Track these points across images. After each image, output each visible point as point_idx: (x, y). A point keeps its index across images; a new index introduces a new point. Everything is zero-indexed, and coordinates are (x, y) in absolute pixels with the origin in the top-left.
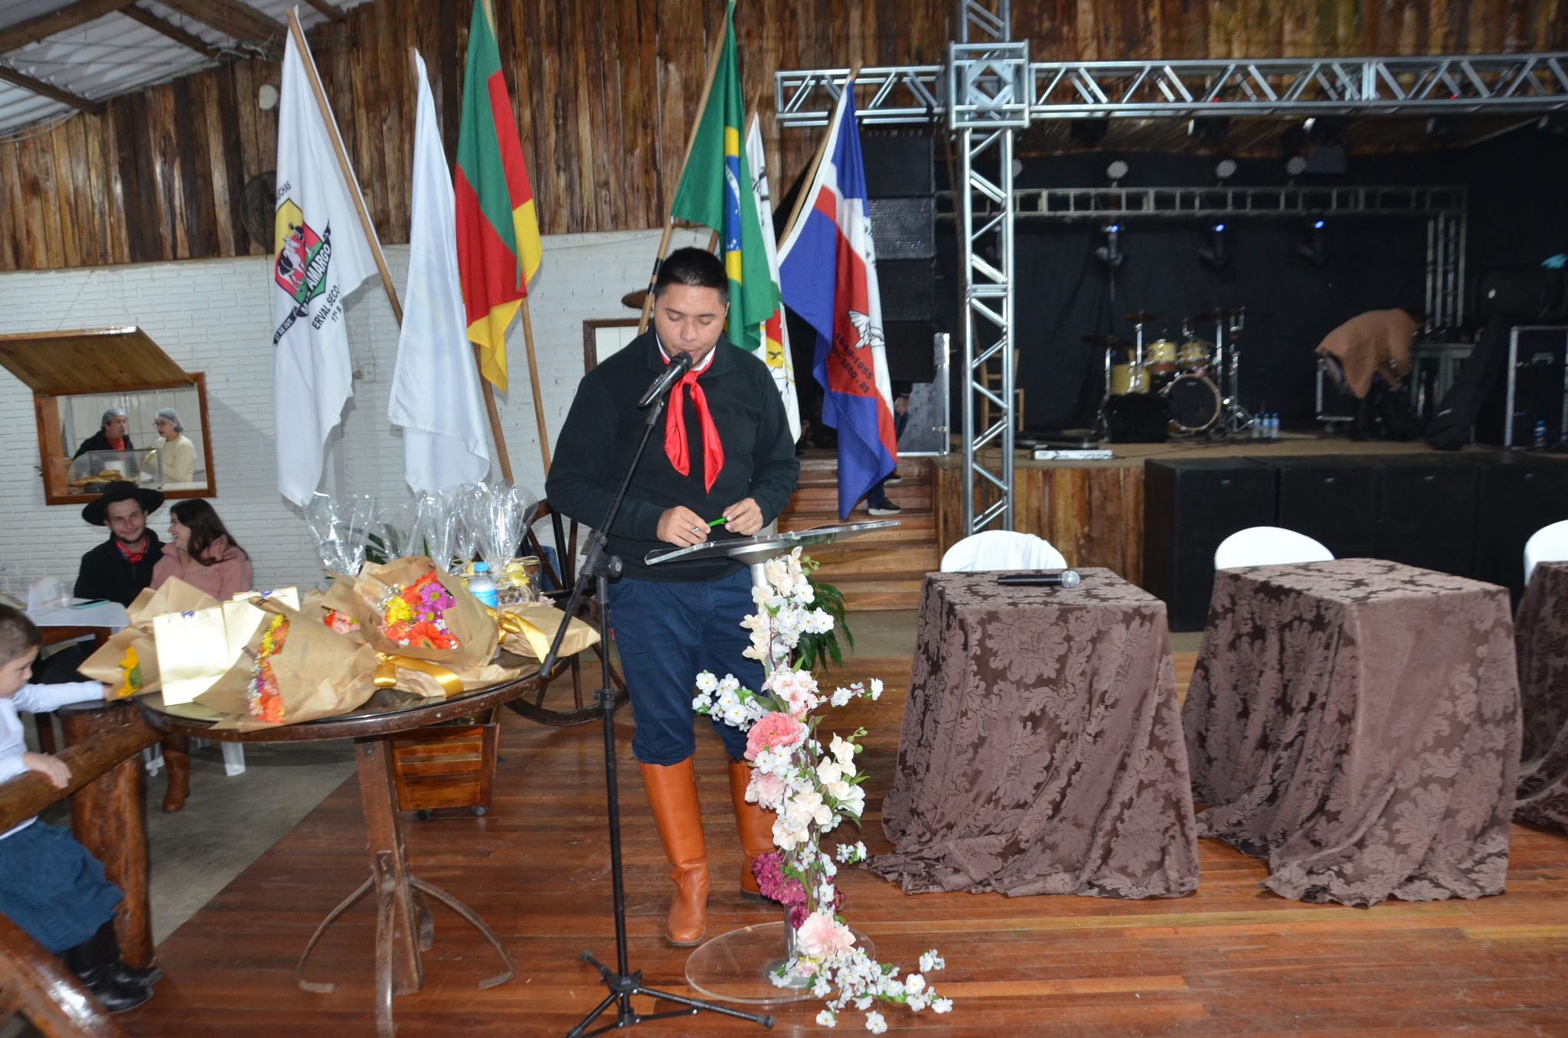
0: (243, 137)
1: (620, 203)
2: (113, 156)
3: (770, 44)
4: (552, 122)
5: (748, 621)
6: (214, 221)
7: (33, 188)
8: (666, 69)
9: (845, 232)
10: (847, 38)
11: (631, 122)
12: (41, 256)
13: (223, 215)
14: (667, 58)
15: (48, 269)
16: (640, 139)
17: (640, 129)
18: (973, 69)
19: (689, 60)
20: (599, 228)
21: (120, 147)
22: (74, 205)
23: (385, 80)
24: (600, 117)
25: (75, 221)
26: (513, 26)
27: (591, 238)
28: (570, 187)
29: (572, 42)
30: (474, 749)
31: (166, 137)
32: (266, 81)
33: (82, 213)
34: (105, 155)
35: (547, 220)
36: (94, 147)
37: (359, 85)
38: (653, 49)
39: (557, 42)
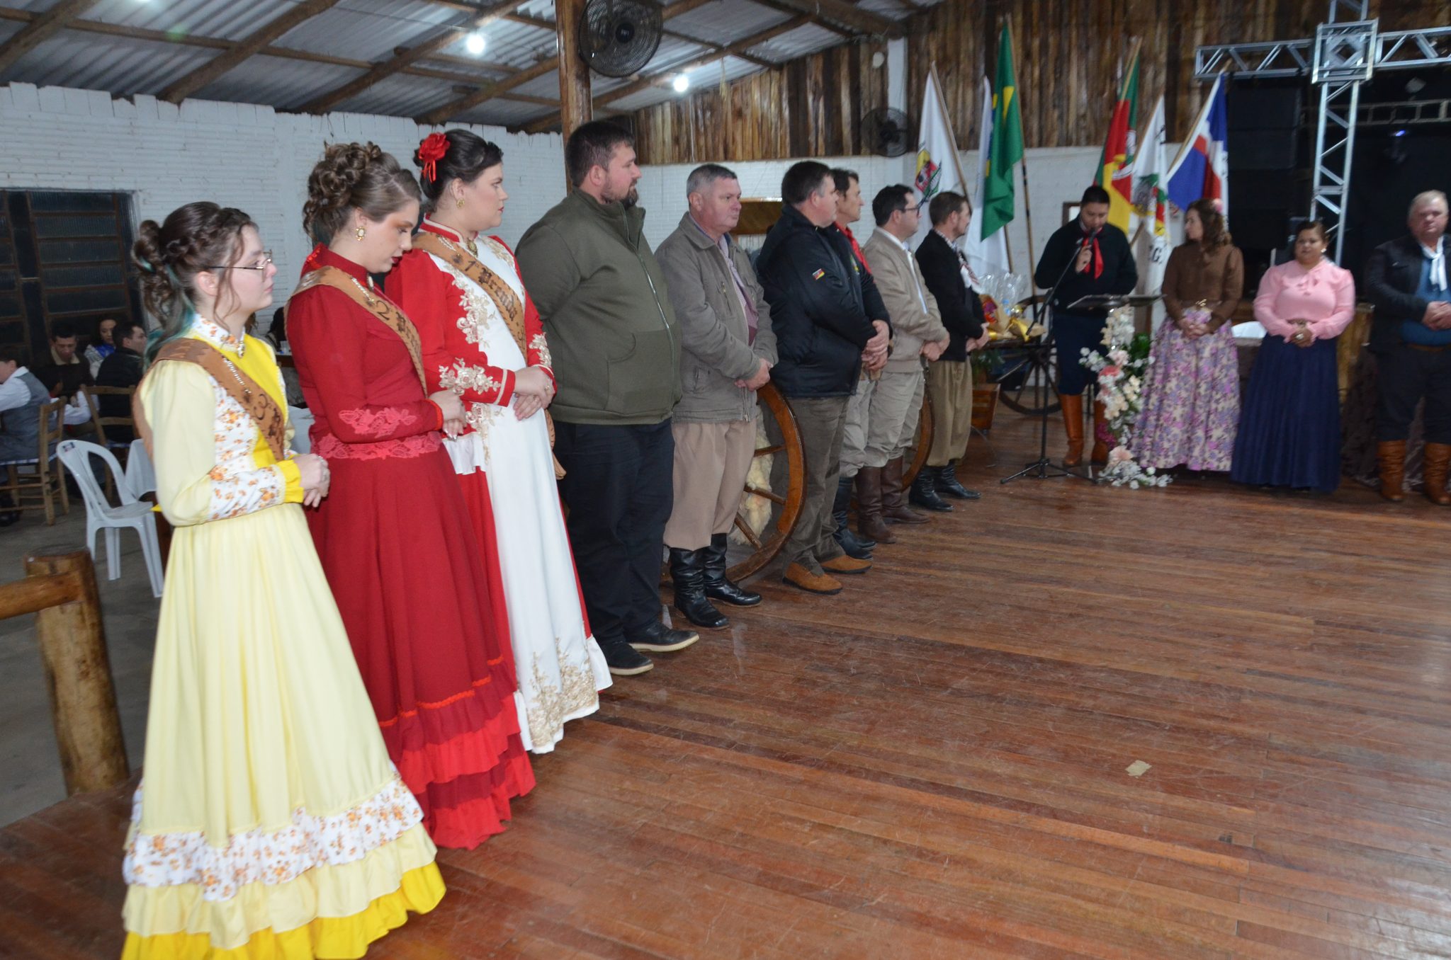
0: (862, 85)
1: (1093, 128)
2: (785, 95)
3: (1200, 23)
4: (1052, 77)
5: (1104, 330)
6: (841, 134)
7: (739, 114)
8: (1129, 43)
9: (1211, 159)
10: (1254, 17)
11: (1103, 76)
12: (739, 153)
13: (847, 131)
14: (1129, 33)
15: (743, 160)
16: (1108, 87)
17: (1108, 81)
18: (1333, 42)
20: (1078, 144)
21: (790, 90)
22: (761, 123)
23: (950, 50)
24: (1083, 73)
25: (760, 133)
26: (1031, 15)
27: (1072, 150)
28: (1061, 117)
29: (1069, 24)
30: (986, 401)
31: (816, 83)
32: (878, 50)
33: (765, 128)
34: (780, 93)
35: (1045, 137)
36: (774, 90)
37: (933, 52)
38: (1121, 28)
39: (1059, 25)
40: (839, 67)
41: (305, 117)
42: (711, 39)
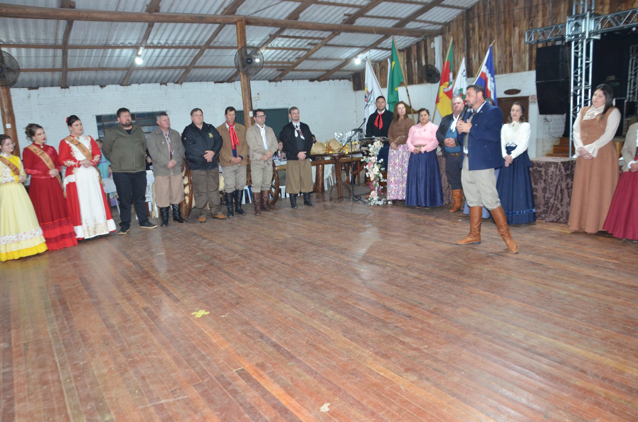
0: (428, 55)
3: (540, 18)
6: (422, 75)
8: (514, 30)
11: (506, 44)
14: (514, 26)
16: (508, 49)
17: (508, 46)
19: (519, 26)
21: (407, 59)
29: (493, 25)
31: (414, 56)
32: (433, 41)
38: (512, 24)
39: (490, 25)
40: (421, 48)
41: (225, 84)
42: (362, 45)
